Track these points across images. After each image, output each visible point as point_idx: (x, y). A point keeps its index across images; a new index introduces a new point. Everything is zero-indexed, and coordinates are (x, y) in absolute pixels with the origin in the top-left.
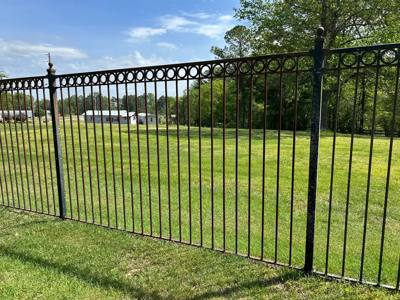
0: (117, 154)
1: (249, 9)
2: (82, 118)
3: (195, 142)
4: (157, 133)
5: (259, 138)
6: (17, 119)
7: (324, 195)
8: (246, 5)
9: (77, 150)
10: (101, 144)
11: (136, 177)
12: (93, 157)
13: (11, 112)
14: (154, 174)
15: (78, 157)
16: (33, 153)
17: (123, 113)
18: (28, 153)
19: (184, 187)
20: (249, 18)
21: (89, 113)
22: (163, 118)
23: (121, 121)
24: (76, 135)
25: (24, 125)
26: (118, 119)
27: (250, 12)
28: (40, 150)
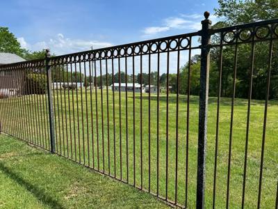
0: (117, 112)
1: (225, 8)
2: (110, 88)
3: (172, 106)
4: (158, 99)
5: (228, 105)
6: (71, 88)
7: (254, 152)
8: (224, 6)
9: (94, 108)
10: (112, 105)
11: (117, 128)
12: (100, 113)
13: (70, 84)
14: (131, 127)
15: (94, 113)
16: (67, 109)
17: (137, 85)
18: (64, 109)
19: (145, 137)
20: (225, 15)
21: (116, 85)
22: (163, 89)
23: (135, 90)
24: (99, 99)
25: (75, 91)
26: (133, 89)
27: (226, 11)
28: (71, 108)
